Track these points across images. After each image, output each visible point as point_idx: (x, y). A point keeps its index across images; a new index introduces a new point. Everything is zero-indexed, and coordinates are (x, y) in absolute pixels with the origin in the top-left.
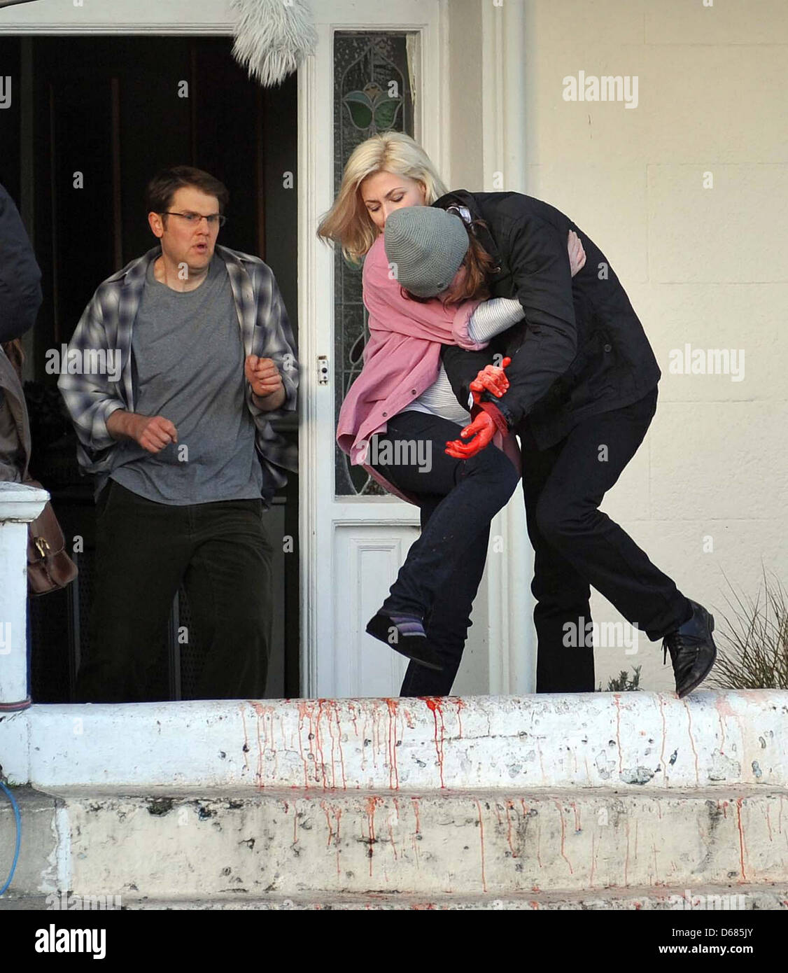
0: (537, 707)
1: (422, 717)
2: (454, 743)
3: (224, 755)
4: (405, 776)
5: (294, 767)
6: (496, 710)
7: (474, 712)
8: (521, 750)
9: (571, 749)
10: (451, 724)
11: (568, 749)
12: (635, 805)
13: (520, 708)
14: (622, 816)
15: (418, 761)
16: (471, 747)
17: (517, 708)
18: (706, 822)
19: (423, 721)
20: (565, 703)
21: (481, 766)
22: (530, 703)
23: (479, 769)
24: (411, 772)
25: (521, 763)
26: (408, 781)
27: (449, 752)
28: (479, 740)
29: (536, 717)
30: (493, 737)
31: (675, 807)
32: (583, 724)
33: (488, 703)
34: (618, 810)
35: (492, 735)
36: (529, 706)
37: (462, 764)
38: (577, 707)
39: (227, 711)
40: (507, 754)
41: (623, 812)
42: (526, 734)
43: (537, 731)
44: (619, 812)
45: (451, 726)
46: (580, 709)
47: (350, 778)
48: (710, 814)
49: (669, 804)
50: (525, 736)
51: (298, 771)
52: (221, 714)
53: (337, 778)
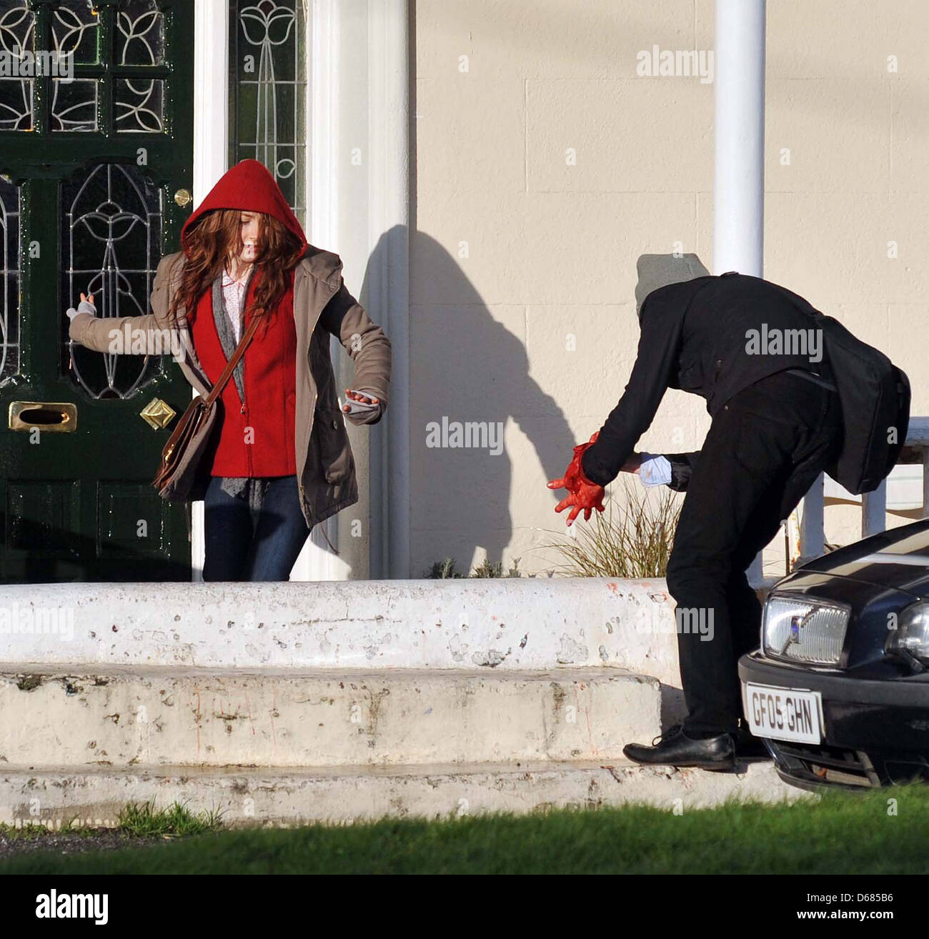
0: (393, 592)
1: (283, 601)
2: (314, 625)
3: (94, 635)
4: (266, 657)
5: (161, 647)
6: (354, 595)
7: (333, 597)
8: (377, 631)
9: (425, 632)
10: (311, 607)
11: (423, 632)
12: (483, 686)
13: (377, 593)
14: (469, 696)
15: (279, 642)
16: (330, 629)
17: (375, 593)
18: (551, 702)
19: (285, 604)
20: (420, 589)
21: (339, 648)
22: (387, 588)
23: (338, 650)
24: (272, 652)
25: (377, 645)
26: (270, 661)
27: (309, 634)
28: (338, 623)
29: (392, 602)
30: (351, 620)
31: (522, 688)
32: (437, 609)
33: (347, 589)
34: (467, 690)
35: (350, 618)
36: (386, 591)
37: (321, 646)
38: (432, 593)
39: (97, 593)
40: (365, 637)
41: (471, 693)
42: (382, 618)
43: (394, 615)
44: (467, 693)
45: (312, 610)
46: (435, 594)
47: (214, 658)
48: (555, 695)
49: (516, 685)
50: (381, 620)
51: (164, 650)
52: (91, 596)
53: (201, 658)
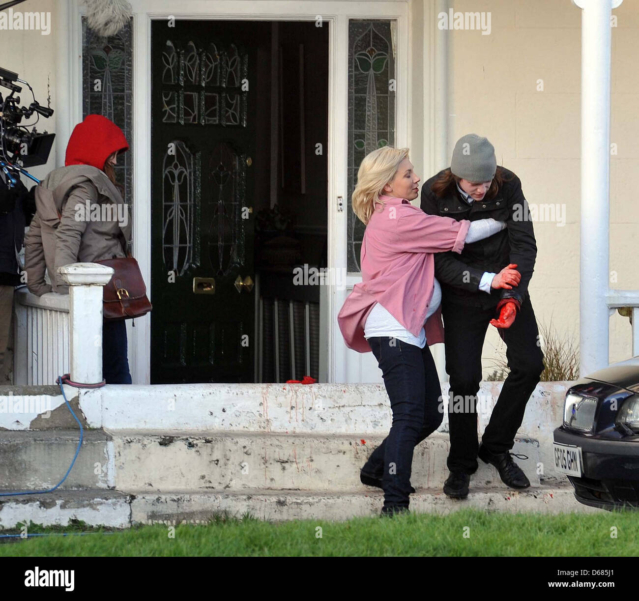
1: (324, 394)
2: (342, 408)
3: (212, 414)
4: (313, 427)
5: (251, 420)
6: (366, 391)
7: (353, 392)
8: (379, 413)
10: (340, 398)
12: (434, 444)
13: (380, 390)
14: (426, 450)
15: (321, 419)
16: (352, 411)
19: (325, 397)
23: (356, 423)
24: (317, 424)
25: (379, 420)
26: (316, 429)
27: (339, 414)
28: (356, 408)
30: (364, 406)
33: (362, 387)
34: (424, 446)
35: (363, 404)
37: (346, 421)
39: (214, 390)
40: (372, 415)
42: (382, 404)
44: (425, 448)
45: (340, 400)
47: (283, 427)
51: (253, 423)
52: (211, 391)
53: (275, 427)
